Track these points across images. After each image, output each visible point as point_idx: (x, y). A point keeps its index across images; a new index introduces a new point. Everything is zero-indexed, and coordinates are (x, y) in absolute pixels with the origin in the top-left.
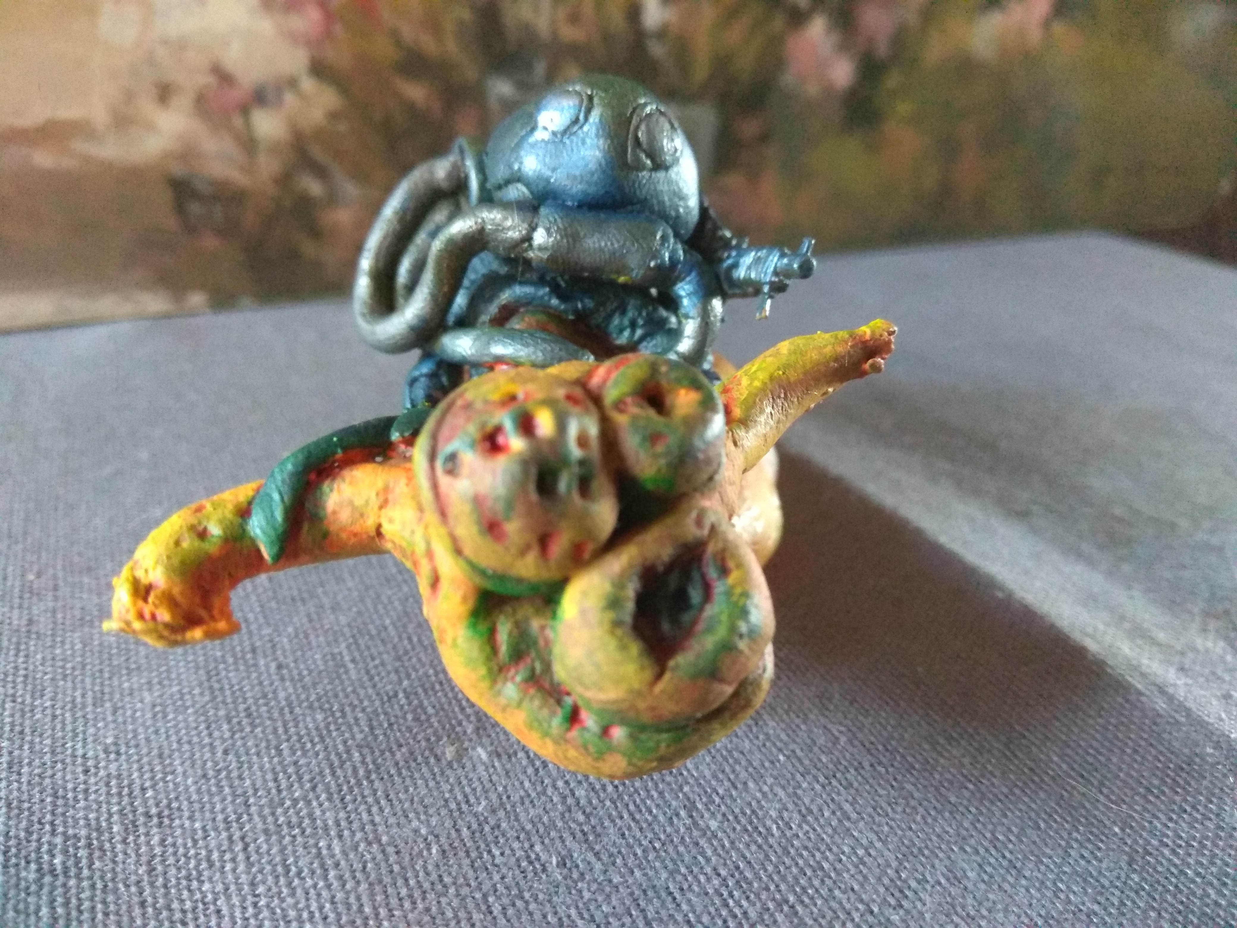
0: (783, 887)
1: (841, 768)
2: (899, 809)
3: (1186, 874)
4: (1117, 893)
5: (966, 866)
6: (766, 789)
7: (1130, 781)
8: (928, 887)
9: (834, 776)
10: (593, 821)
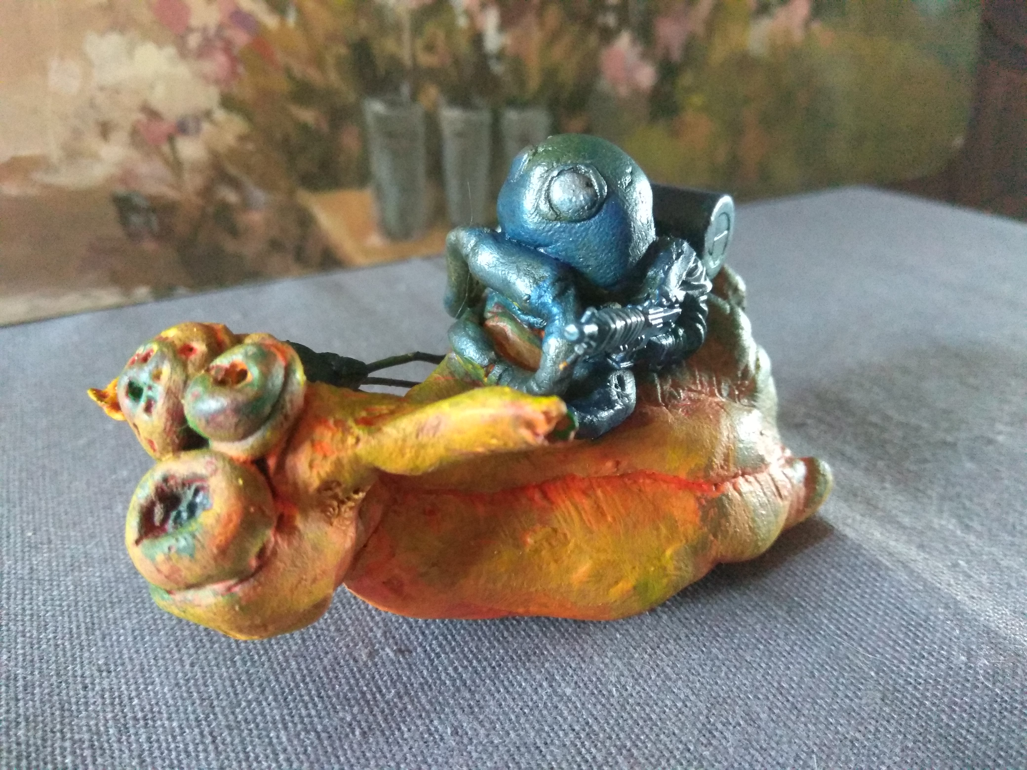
0: (622, 735)
1: (664, 640)
2: (708, 669)
3: (925, 704)
4: (873, 722)
5: (758, 709)
6: (607, 660)
7: (882, 635)
8: (731, 728)
9: (658, 647)
10: (477, 697)
